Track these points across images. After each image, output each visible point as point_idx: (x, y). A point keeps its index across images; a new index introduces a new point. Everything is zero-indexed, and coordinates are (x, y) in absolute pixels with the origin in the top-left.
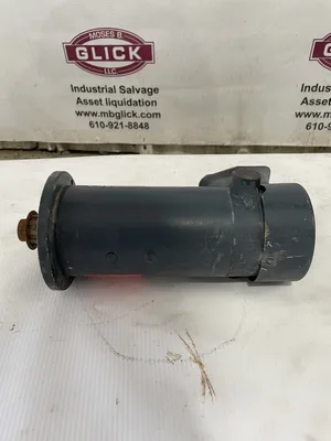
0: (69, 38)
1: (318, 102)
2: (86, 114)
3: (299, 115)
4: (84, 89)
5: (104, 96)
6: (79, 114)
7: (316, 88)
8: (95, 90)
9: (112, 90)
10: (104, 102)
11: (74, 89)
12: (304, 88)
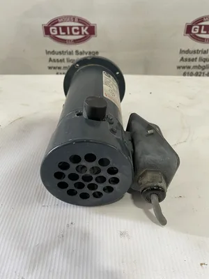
0: (46, 22)
1: (190, 60)
2: (55, 68)
3: (179, 67)
4: (53, 53)
5: (66, 57)
6: (50, 68)
7: (188, 52)
8: (60, 53)
9: (71, 53)
10: (66, 60)
11: (48, 53)
12: (182, 52)
